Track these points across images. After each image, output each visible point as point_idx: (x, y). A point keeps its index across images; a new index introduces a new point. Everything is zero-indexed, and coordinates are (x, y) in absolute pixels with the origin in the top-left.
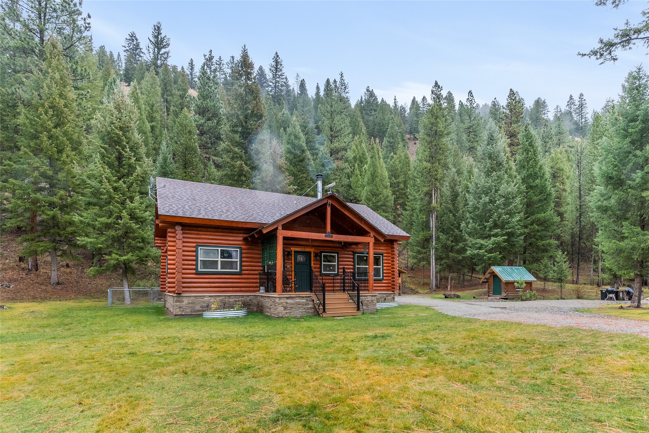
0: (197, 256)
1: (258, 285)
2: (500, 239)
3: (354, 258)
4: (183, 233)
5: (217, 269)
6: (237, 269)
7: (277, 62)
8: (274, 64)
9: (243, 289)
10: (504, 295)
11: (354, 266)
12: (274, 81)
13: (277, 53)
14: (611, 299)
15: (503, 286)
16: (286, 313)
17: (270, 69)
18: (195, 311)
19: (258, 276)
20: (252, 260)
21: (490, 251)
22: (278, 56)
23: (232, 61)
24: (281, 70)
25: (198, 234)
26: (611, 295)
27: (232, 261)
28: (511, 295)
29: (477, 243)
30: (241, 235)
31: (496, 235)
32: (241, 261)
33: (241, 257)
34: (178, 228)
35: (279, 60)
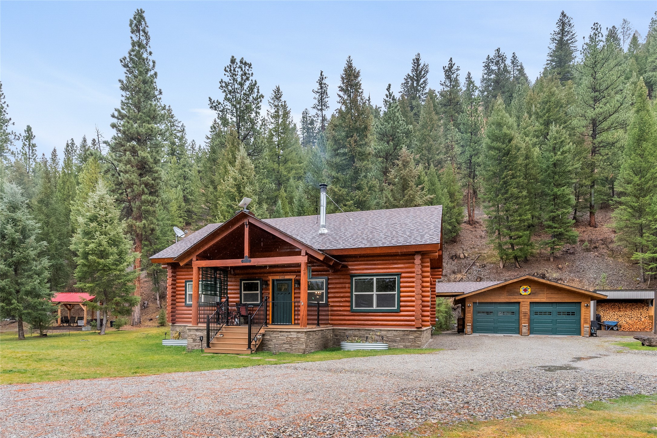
0: (186, 291)
16: (195, 345)
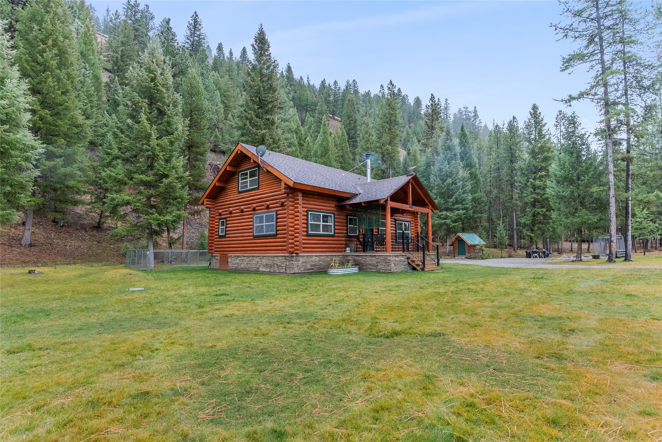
0: (308, 220)
1: (344, 246)
2: (461, 212)
3: (395, 225)
4: (303, 200)
5: (320, 231)
6: (331, 232)
7: (196, 21)
8: (192, 22)
9: (335, 249)
10: (467, 255)
11: (396, 231)
12: (192, 39)
13: (195, 13)
14: (536, 257)
15: (467, 248)
17: (188, 27)
18: (307, 270)
19: (344, 239)
20: (340, 224)
21: (455, 221)
22: (197, 16)
23: (146, 9)
24: (200, 30)
25: (308, 200)
26: (535, 255)
27: (327, 225)
28: (473, 255)
29: (442, 215)
30: (334, 203)
31: (458, 209)
32: (334, 225)
33: (334, 222)
34: (300, 194)
35: (198, 20)
